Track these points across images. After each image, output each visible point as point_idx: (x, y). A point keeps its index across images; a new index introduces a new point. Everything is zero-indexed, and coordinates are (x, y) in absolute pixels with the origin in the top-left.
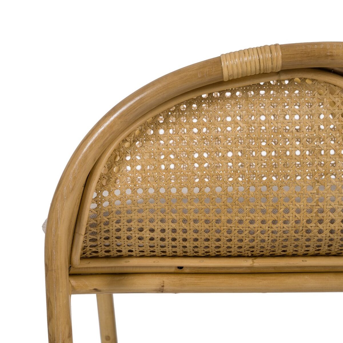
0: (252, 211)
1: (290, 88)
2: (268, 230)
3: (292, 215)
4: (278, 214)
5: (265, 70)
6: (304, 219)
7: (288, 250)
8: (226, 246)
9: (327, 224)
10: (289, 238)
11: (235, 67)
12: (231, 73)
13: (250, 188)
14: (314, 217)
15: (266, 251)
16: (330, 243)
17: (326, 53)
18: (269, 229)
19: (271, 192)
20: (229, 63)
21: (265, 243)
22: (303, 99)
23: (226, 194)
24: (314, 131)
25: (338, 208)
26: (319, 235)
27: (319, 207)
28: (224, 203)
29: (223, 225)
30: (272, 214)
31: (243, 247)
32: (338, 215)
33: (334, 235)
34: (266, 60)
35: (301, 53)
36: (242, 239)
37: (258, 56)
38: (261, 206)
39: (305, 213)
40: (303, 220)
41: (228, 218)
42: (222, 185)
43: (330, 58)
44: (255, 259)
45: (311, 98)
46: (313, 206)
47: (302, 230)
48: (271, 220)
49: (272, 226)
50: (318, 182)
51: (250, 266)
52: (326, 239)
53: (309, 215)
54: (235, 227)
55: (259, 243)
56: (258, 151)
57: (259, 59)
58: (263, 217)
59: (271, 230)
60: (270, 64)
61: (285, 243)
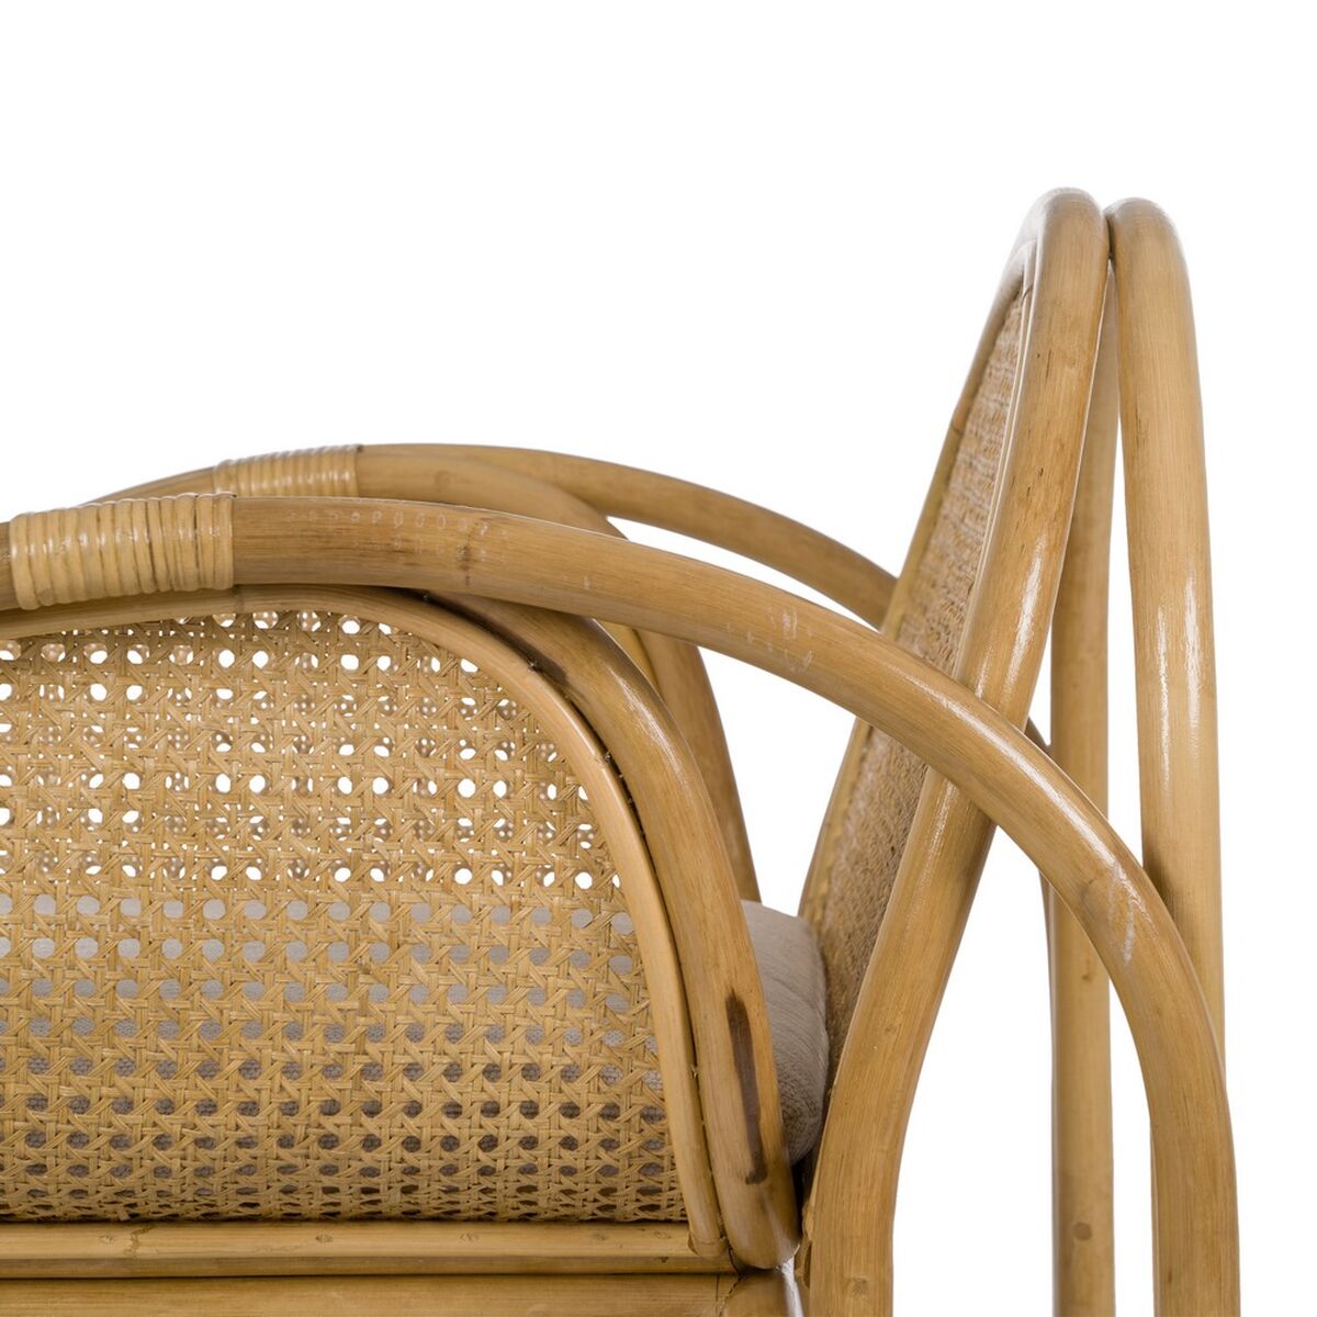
0: (125, 1067)
1: (280, 644)
2: (182, 1136)
3: (269, 1083)
4: (220, 1078)
5: (173, 582)
6: (311, 1098)
7: (261, 1202)
8: (24, 1188)
9: (392, 1116)
10: (260, 1163)
11: (58, 564)
12: (44, 584)
13: (117, 988)
14: (348, 1092)
15: (178, 1205)
16: (408, 1181)
17: (388, 542)
18: (184, 1130)
19: (196, 1003)
20: (36, 549)
21: (170, 1181)
22: (325, 684)
23: (24, 1005)
24: (359, 797)
25: (434, 1064)
26: (367, 1157)
27: (365, 1059)
28: (17, 1035)
29: (10, 1116)
30: (199, 1080)
31: (91, 1190)
32: (431, 1089)
33: (416, 1154)
34: (175, 551)
35: (302, 536)
36: (86, 1164)
37: (146, 535)
38: (158, 1050)
39: (318, 1077)
40: (309, 1102)
41: (31, 1091)
42: (11, 972)
43: (402, 559)
44: (144, 1232)
45: (355, 682)
46: (347, 1053)
47: (306, 1137)
48: (194, 1100)
49: (197, 1120)
50: (367, 972)
51: (123, 1256)
52: (390, 1170)
53: (332, 1084)
54: (57, 1122)
55: (150, 1178)
56: (155, 857)
57: (150, 546)
58: (166, 1088)
59: (191, 1134)
60: (192, 564)
61: (244, 1181)
